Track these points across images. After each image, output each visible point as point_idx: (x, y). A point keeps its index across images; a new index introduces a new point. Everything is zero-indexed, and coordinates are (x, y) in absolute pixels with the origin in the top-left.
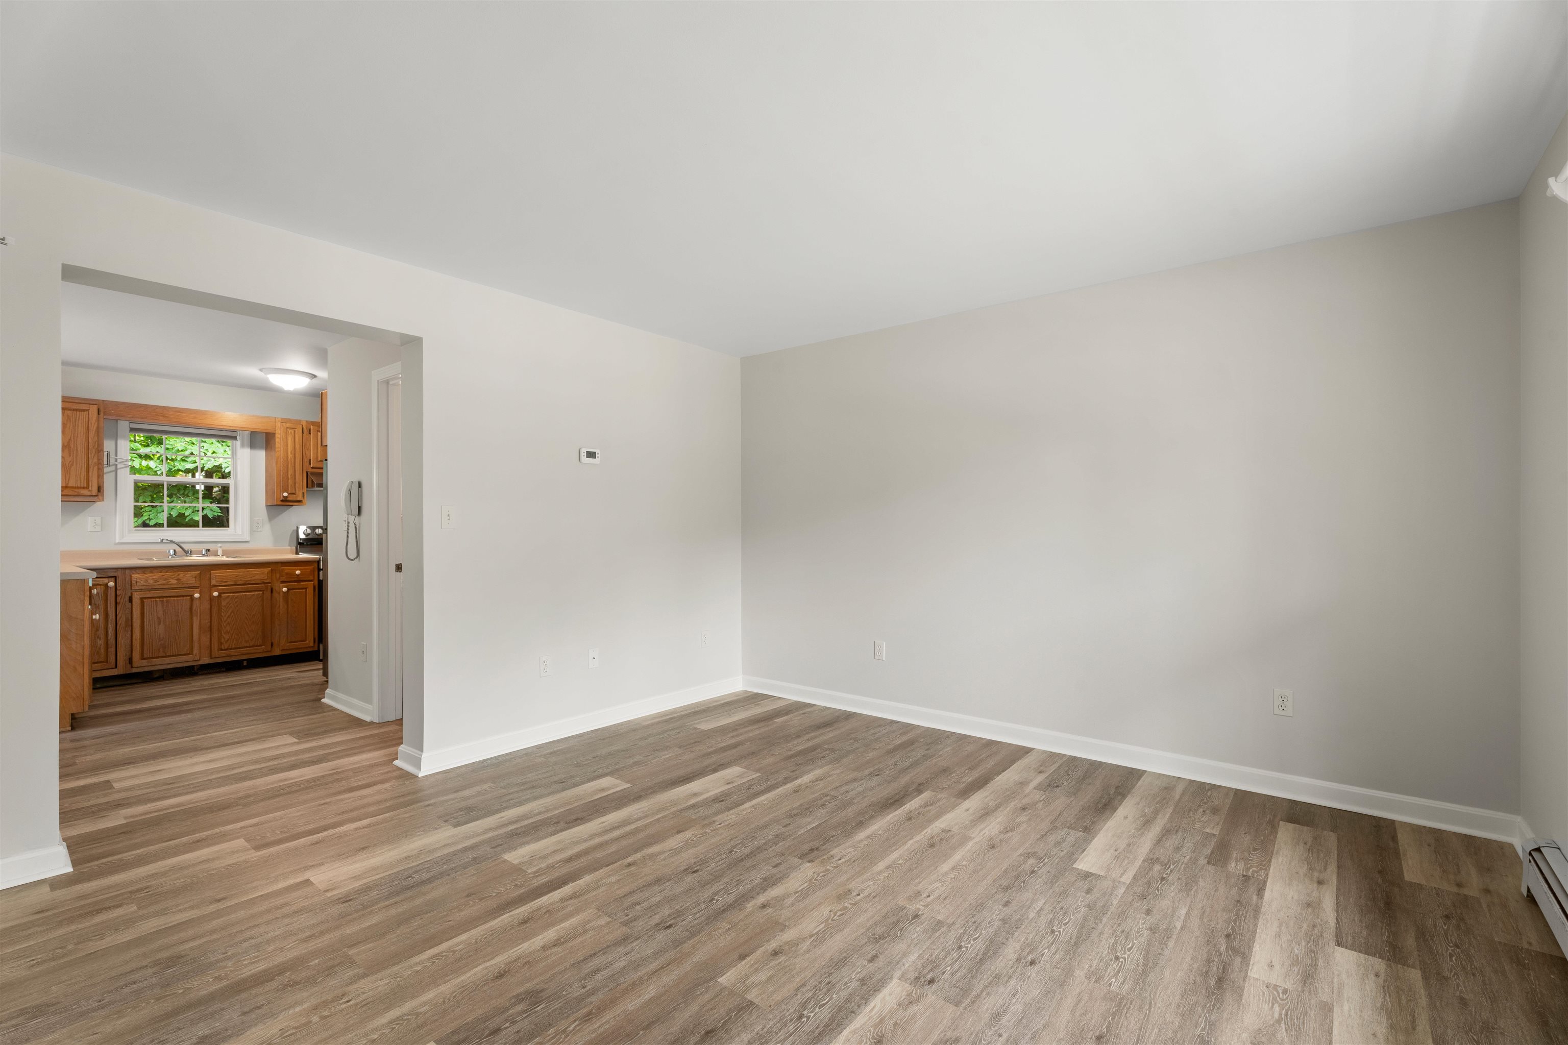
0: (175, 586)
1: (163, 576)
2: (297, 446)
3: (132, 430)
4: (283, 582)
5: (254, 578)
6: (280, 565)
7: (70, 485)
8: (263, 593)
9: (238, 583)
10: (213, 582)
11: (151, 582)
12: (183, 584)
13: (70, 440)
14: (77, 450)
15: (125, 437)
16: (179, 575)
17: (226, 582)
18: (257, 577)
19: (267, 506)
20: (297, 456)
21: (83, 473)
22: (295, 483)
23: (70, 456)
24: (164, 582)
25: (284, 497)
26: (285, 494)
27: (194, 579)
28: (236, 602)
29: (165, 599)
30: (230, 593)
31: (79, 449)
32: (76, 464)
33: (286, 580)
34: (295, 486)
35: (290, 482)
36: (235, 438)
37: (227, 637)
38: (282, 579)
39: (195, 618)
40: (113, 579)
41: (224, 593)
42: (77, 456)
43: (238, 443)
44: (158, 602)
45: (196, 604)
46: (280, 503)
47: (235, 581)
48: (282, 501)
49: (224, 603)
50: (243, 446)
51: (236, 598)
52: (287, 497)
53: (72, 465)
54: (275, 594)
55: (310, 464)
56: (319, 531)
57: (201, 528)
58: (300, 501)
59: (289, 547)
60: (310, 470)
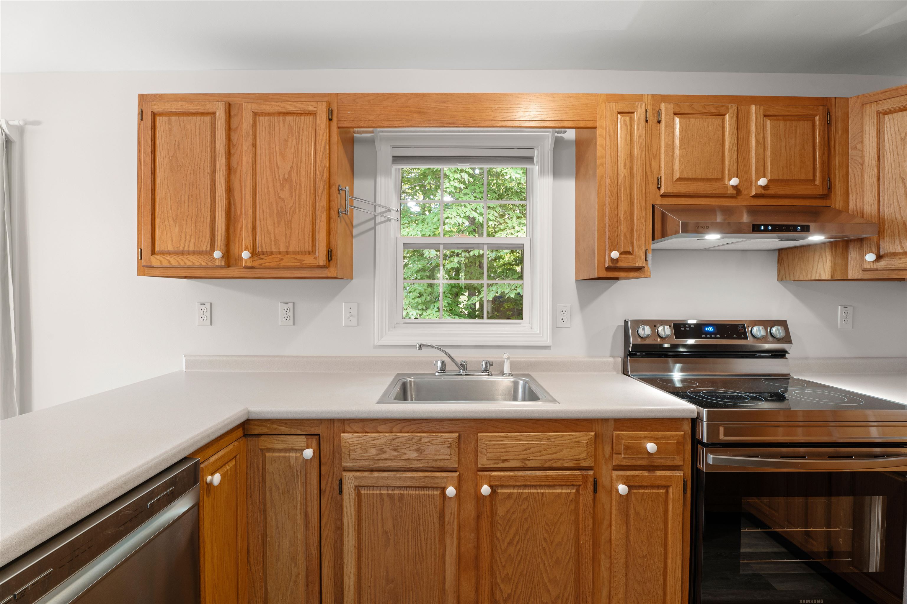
0: (414, 465)
1: (393, 439)
2: (636, 150)
3: (396, 159)
4: (617, 468)
5: (559, 455)
6: (612, 425)
7: (291, 249)
8: (578, 491)
9: (530, 464)
10: (483, 462)
11: (373, 452)
12: (427, 461)
13: (292, 167)
14: (300, 184)
15: (388, 173)
16: (420, 440)
17: (506, 461)
18: (566, 453)
19: (577, 280)
20: (635, 170)
21: (308, 228)
22: (632, 230)
23: (292, 197)
24: (396, 454)
25: (612, 260)
26: (615, 254)
27: (447, 451)
28: (524, 510)
29: (396, 492)
30: (514, 487)
31: (303, 185)
32: (299, 211)
33: (625, 463)
34: (632, 236)
35: (623, 228)
36: (529, 159)
37: (507, 589)
38: (618, 460)
39: (448, 541)
40: (314, 440)
41: (502, 486)
42: (300, 196)
43: (535, 168)
44: (385, 497)
45: (452, 508)
46: (604, 274)
47: (524, 460)
48: (608, 269)
49: (501, 511)
50: (542, 172)
51: (526, 499)
52: (617, 260)
53: (294, 212)
54: (602, 495)
55: (659, 188)
56: (666, 331)
57: (485, 320)
58: (639, 269)
59: (611, 359)
60: (659, 201)
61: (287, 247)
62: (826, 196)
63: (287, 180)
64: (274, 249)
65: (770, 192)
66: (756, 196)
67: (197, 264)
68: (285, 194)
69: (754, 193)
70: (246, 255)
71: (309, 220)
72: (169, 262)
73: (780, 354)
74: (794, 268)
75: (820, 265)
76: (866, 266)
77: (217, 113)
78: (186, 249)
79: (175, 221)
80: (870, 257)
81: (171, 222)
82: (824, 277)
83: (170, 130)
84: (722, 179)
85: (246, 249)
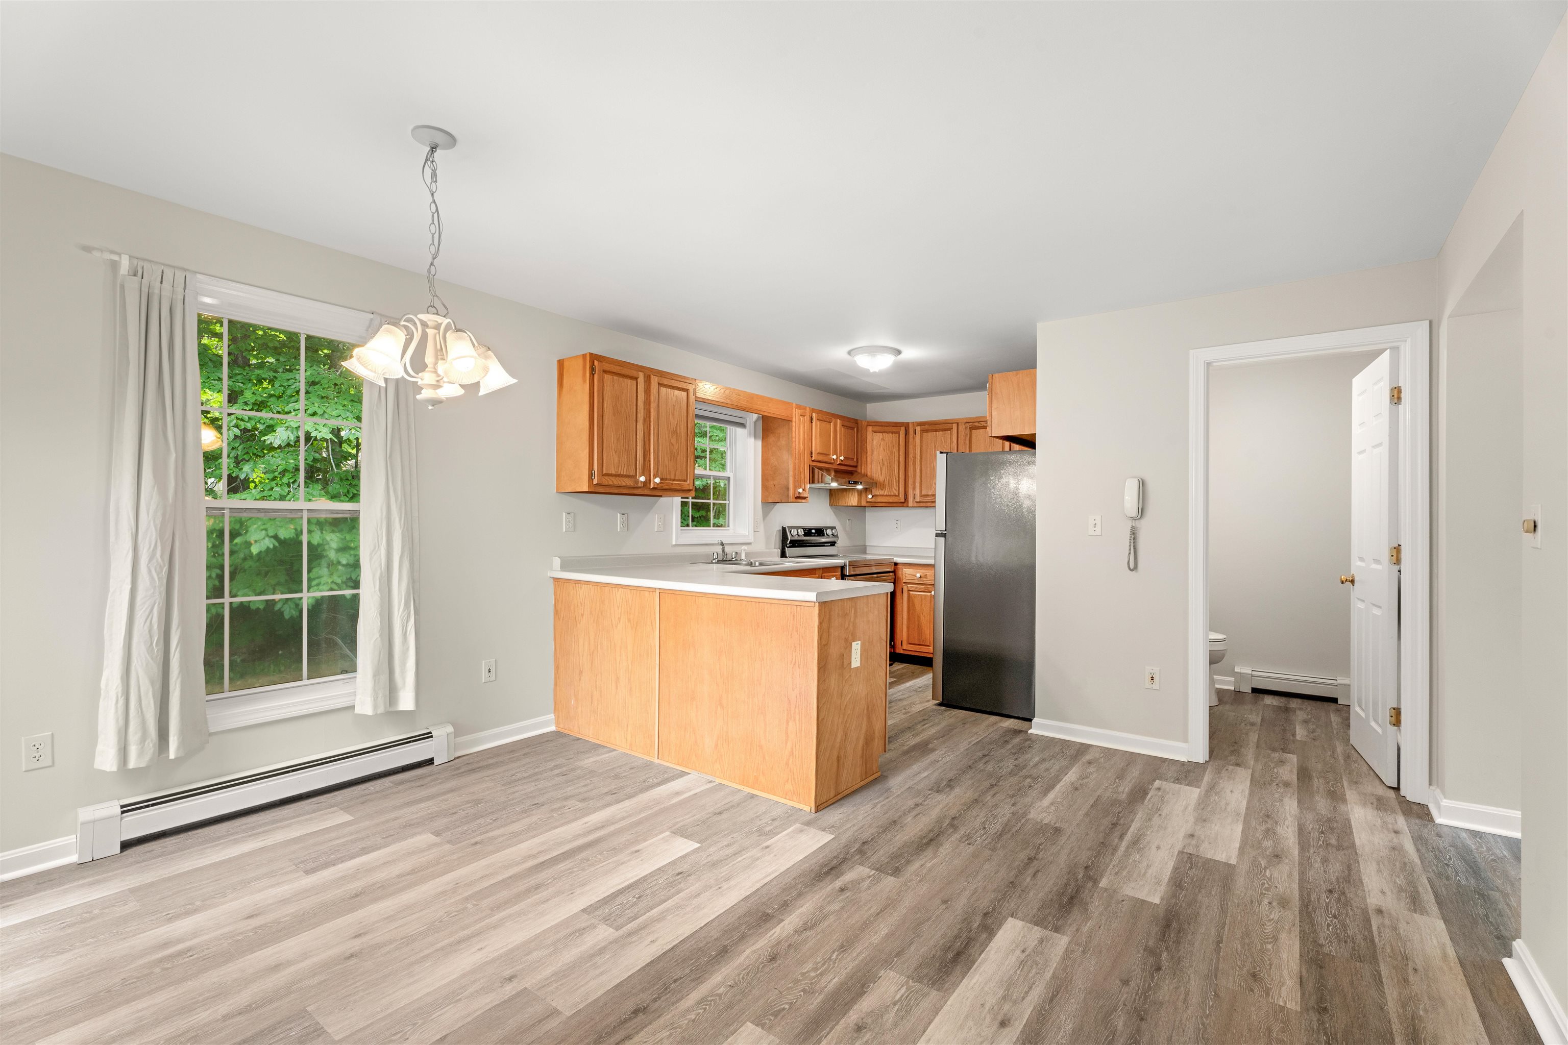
2: (805, 437)
7: (676, 478)
13: (677, 424)
19: (764, 503)
20: (806, 447)
22: (804, 478)
25: (799, 493)
26: (800, 490)
34: (805, 481)
35: (802, 476)
36: (742, 424)
46: (794, 500)
48: (796, 498)
50: (747, 433)
52: (801, 493)
53: (678, 454)
55: (812, 457)
56: (801, 532)
57: (712, 528)
58: (804, 498)
59: (776, 550)
60: (812, 463)
61: (675, 476)
62: (856, 467)
63: (675, 432)
64: (668, 477)
65: (843, 463)
66: (839, 464)
67: (628, 484)
68: (673, 441)
69: (838, 463)
70: (657, 480)
71: (685, 459)
72: (613, 482)
73: (833, 544)
74: (838, 500)
75: (852, 499)
76: (868, 500)
77: (639, 380)
78: (622, 473)
79: (616, 452)
80: (870, 496)
81: (614, 453)
82: (854, 505)
83: (613, 385)
84: (829, 455)
85: (655, 477)
